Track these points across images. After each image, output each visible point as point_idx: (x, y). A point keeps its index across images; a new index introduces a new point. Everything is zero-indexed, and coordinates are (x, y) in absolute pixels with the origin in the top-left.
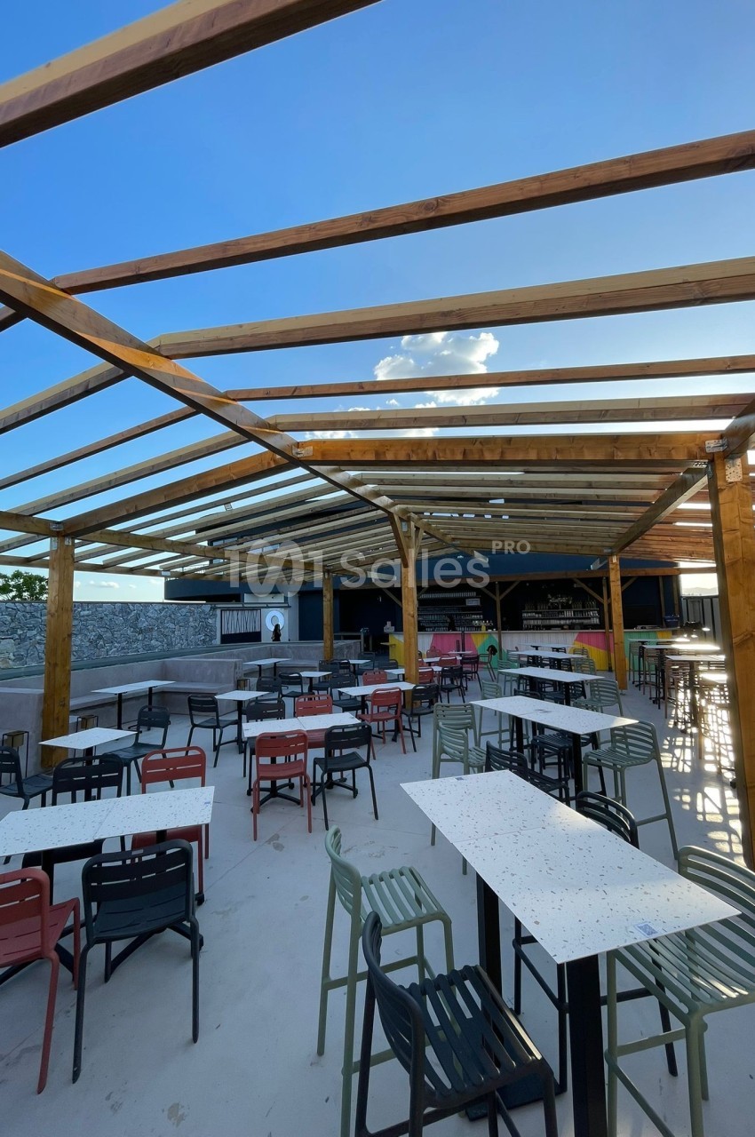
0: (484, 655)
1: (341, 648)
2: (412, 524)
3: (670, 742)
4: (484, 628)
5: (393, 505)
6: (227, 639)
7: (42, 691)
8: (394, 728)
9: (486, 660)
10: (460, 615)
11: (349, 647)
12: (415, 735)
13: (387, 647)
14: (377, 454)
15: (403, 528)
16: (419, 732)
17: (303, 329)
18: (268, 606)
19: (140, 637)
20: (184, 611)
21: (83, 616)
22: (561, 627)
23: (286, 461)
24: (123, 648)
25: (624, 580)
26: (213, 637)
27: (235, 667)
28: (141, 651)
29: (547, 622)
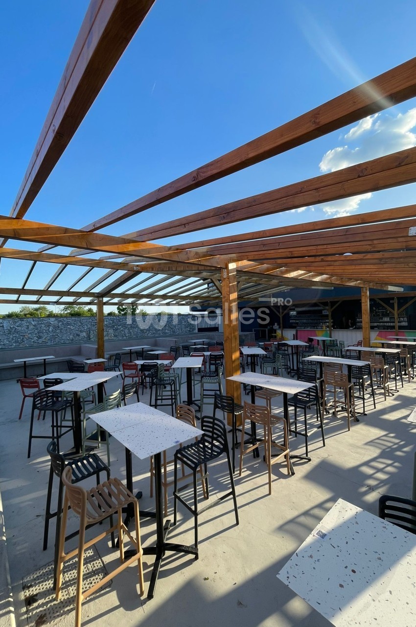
4: (324, 327)
10: (319, 319)
13: (276, 337)
24: (154, 333)
26: (194, 329)
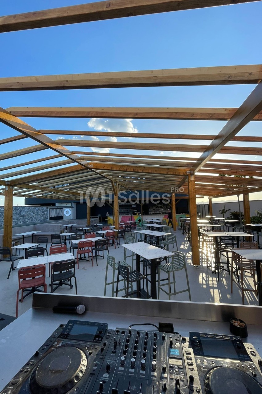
0: (137, 222)
1: (92, 221)
2: (117, 183)
3: (184, 243)
4: (137, 214)
5: (113, 178)
6: (52, 219)
7: (3, 234)
8: (112, 243)
9: (138, 223)
10: (130, 210)
11: (95, 220)
12: (118, 244)
13: (107, 221)
14: (111, 168)
15: (115, 184)
16: (119, 243)
17: (98, 144)
18: (66, 207)
19: (22, 218)
20: (37, 209)
21: (2, 211)
22: (160, 213)
23: (85, 168)
24: (16, 222)
25: (176, 200)
26: (47, 218)
27: (60, 227)
28: (22, 223)
29: (156, 212)
